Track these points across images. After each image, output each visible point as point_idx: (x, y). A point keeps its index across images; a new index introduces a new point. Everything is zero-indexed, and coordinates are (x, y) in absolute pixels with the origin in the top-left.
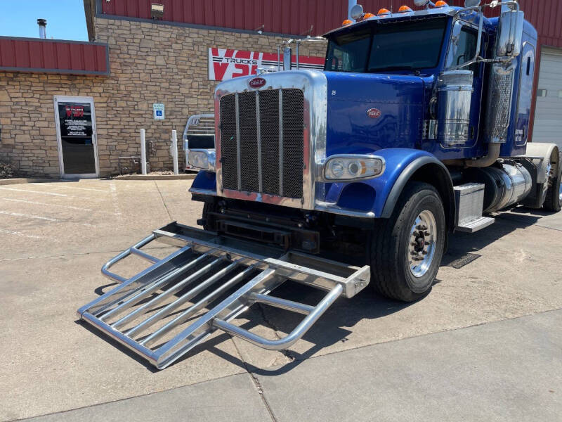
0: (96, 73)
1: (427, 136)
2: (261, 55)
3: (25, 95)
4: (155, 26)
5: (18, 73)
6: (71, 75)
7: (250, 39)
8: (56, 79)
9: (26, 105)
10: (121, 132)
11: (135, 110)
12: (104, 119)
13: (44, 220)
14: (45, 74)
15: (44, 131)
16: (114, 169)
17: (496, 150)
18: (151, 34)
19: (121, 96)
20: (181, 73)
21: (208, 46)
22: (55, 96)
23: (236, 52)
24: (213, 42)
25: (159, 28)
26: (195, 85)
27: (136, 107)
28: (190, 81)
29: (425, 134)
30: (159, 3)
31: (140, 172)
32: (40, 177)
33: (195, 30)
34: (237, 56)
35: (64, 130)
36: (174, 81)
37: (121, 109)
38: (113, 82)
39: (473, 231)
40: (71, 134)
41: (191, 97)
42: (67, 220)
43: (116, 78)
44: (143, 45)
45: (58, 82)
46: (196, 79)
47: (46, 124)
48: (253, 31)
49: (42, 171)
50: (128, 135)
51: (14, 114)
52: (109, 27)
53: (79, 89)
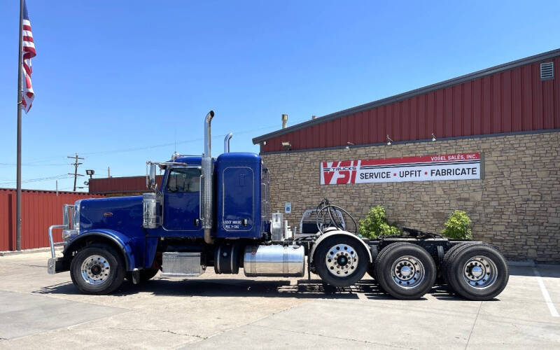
2: (359, 162)
7: (349, 152)
18: (286, 159)
20: (302, 182)
21: (320, 161)
23: (340, 163)
24: (324, 158)
26: (311, 189)
28: (308, 186)
30: (287, 141)
33: (312, 152)
34: (341, 165)
36: (298, 187)
41: (308, 197)
44: (281, 167)
46: (313, 185)
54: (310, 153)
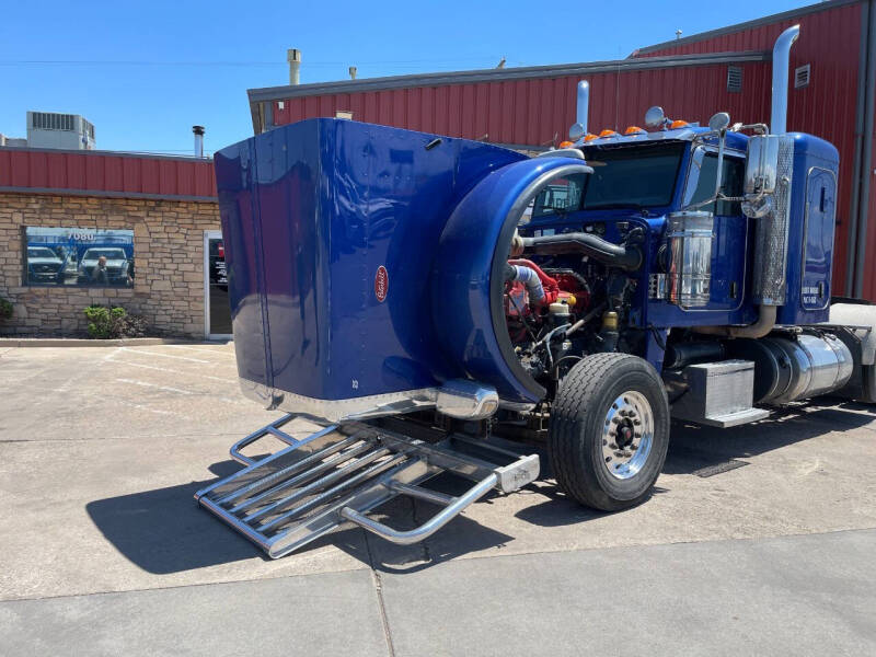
1: (655, 295)
3: (168, 230)
5: (162, 200)
8: (209, 210)
9: (169, 243)
13: (176, 392)
14: (195, 202)
15: (188, 276)
17: (771, 314)
22: (206, 231)
29: (652, 291)
30: (347, 110)
32: (179, 337)
35: (214, 275)
39: (726, 426)
40: (222, 280)
42: (203, 394)
47: (191, 267)
49: (181, 330)
51: (153, 253)
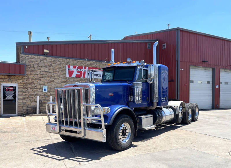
0: (20, 75)
2: (87, 68)
4: (45, 57)
6: (9, 75)
7: (83, 62)
8: (3, 77)
10: (29, 97)
11: (35, 88)
12: (22, 92)
16: (24, 112)
18: (43, 60)
19: (29, 83)
20: (54, 74)
21: (66, 64)
23: (77, 67)
24: (68, 63)
25: (47, 58)
26: (60, 79)
27: (36, 87)
28: (58, 77)
30: (47, 49)
31: (36, 113)
33: (61, 59)
35: (4, 97)
36: (52, 77)
37: (29, 88)
38: (26, 78)
40: (7, 98)
41: (59, 83)
43: (28, 76)
44: (39, 64)
45: (3, 78)
46: (61, 77)
48: (84, 59)
50: (32, 98)
52: (26, 57)
53: (12, 80)
54: (60, 59)
